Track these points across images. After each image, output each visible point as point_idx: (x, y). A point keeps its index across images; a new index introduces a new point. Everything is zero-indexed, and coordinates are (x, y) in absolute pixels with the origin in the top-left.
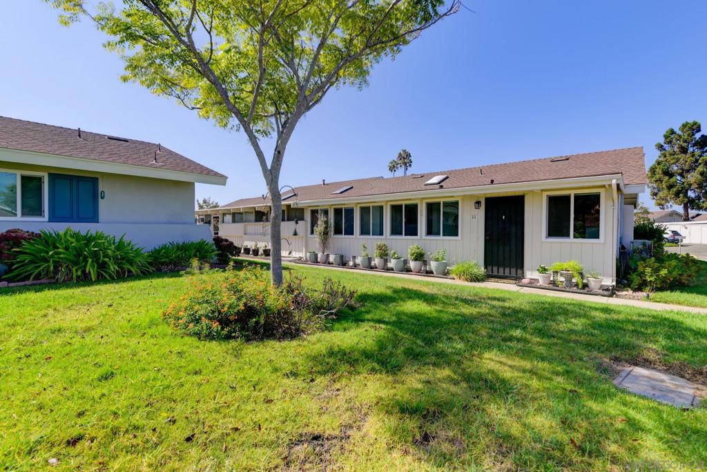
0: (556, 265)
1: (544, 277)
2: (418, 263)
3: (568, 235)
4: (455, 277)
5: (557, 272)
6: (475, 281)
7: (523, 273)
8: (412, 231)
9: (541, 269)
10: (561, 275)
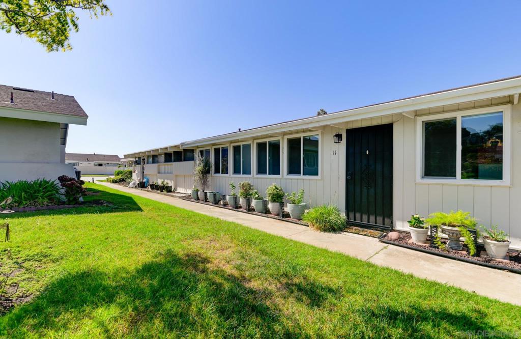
0: (436, 217)
1: (418, 233)
2: (277, 205)
3: (453, 174)
4: (309, 224)
5: (436, 227)
6: (329, 231)
7: (392, 223)
8: (275, 170)
9: (414, 221)
10: (443, 231)
